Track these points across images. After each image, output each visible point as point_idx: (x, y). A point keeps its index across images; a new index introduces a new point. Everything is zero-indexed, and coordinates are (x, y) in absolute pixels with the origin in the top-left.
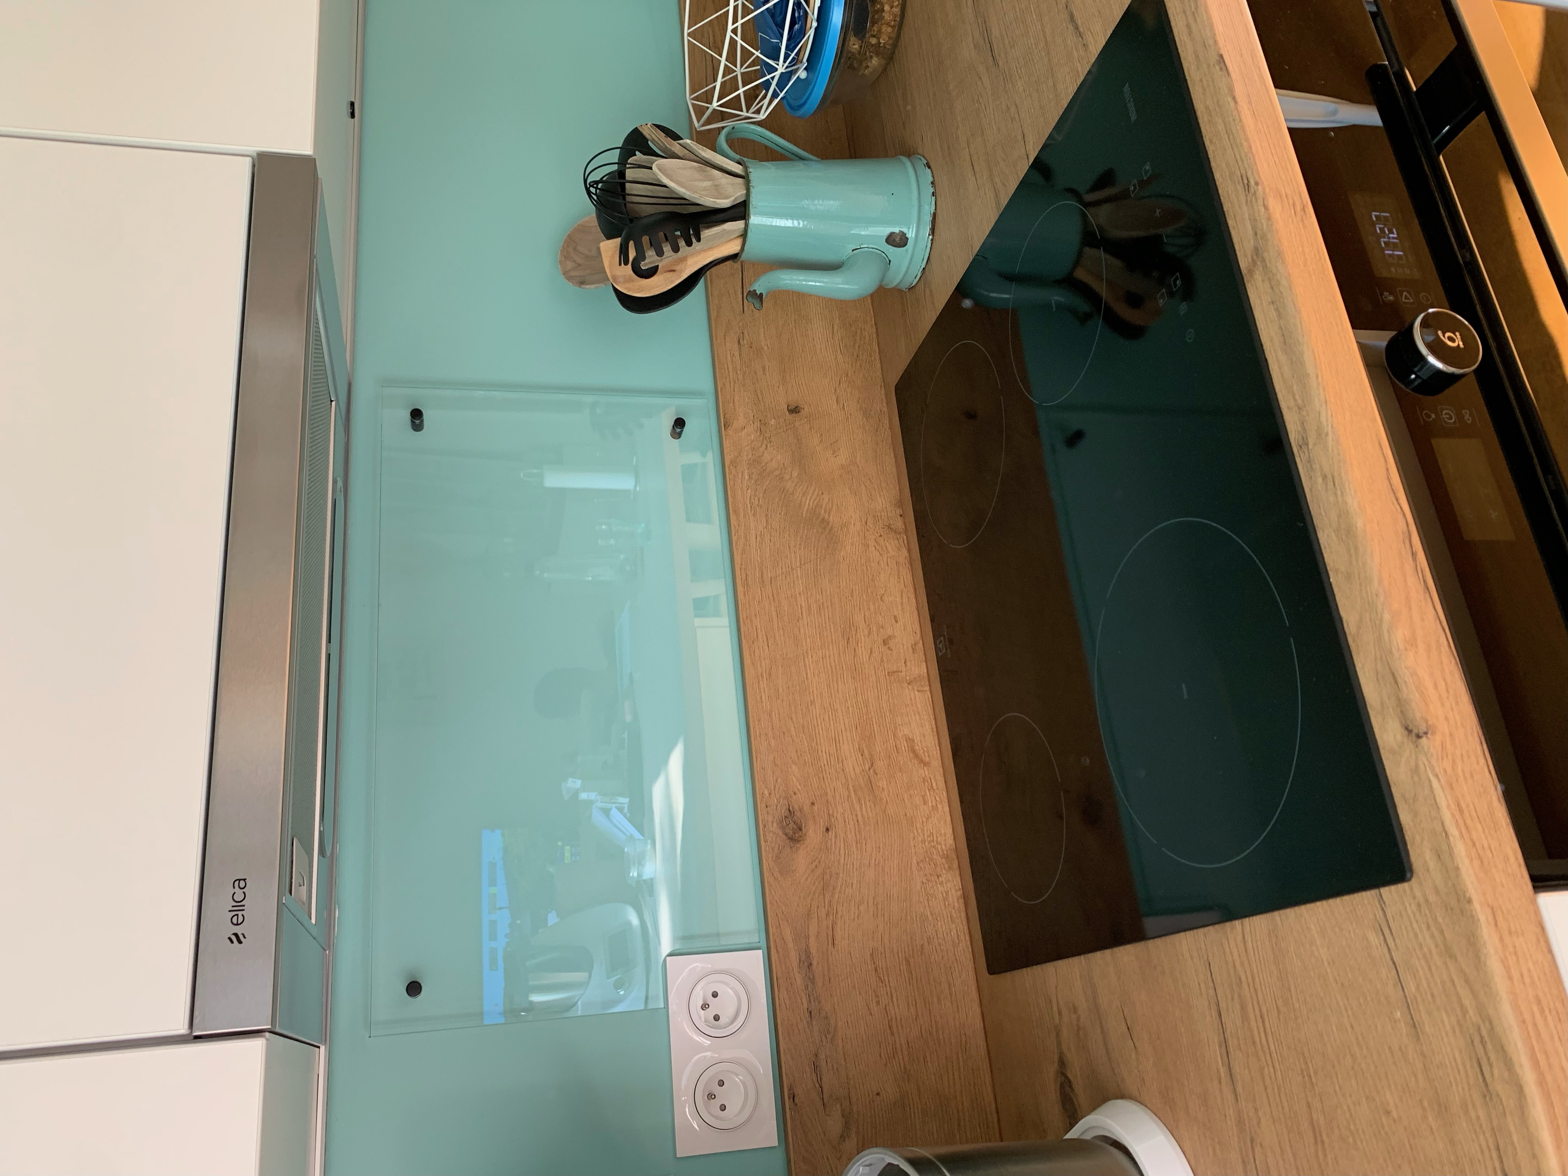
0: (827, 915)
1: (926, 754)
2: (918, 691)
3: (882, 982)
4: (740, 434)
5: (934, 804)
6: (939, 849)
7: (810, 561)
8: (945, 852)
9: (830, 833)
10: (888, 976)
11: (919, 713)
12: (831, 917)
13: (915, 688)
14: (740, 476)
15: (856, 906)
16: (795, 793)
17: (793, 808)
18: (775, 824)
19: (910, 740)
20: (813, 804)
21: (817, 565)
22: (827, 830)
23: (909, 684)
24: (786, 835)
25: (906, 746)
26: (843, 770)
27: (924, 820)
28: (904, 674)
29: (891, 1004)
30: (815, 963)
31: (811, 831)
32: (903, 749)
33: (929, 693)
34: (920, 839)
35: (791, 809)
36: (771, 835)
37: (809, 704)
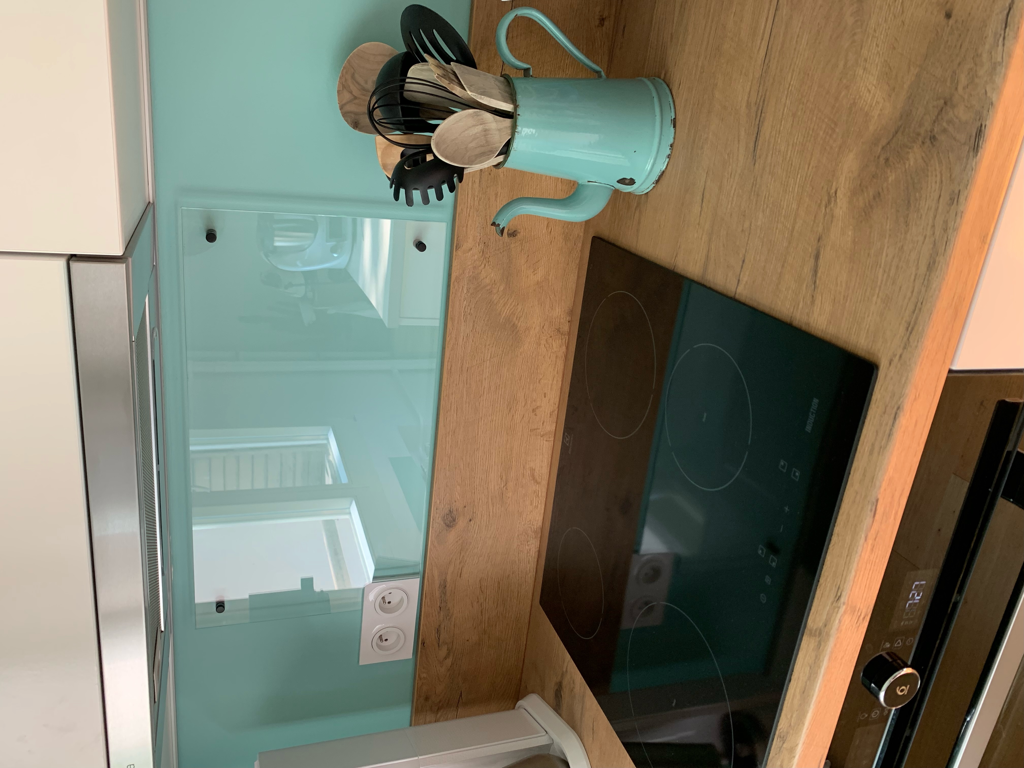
0: (460, 563)
1: (540, 478)
2: (546, 441)
3: (482, 593)
4: (467, 254)
5: (537, 505)
6: (533, 528)
7: (498, 356)
8: (535, 530)
9: (471, 522)
10: (486, 590)
11: (543, 454)
12: (462, 564)
13: (545, 439)
14: (461, 290)
15: (478, 558)
16: (455, 502)
17: (452, 510)
18: (440, 519)
19: (532, 470)
20: (465, 507)
21: (501, 359)
22: (470, 520)
23: (542, 437)
24: (445, 524)
25: (529, 473)
26: (487, 488)
27: (528, 513)
28: (540, 430)
29: (484, 602)
30: (448, 586)
31: (460, 521)
32: (527, 474)
33: (552, 442)
34: (523, 523)
35: (451, 510)
36: (437, 524)
37: (476, 450)
